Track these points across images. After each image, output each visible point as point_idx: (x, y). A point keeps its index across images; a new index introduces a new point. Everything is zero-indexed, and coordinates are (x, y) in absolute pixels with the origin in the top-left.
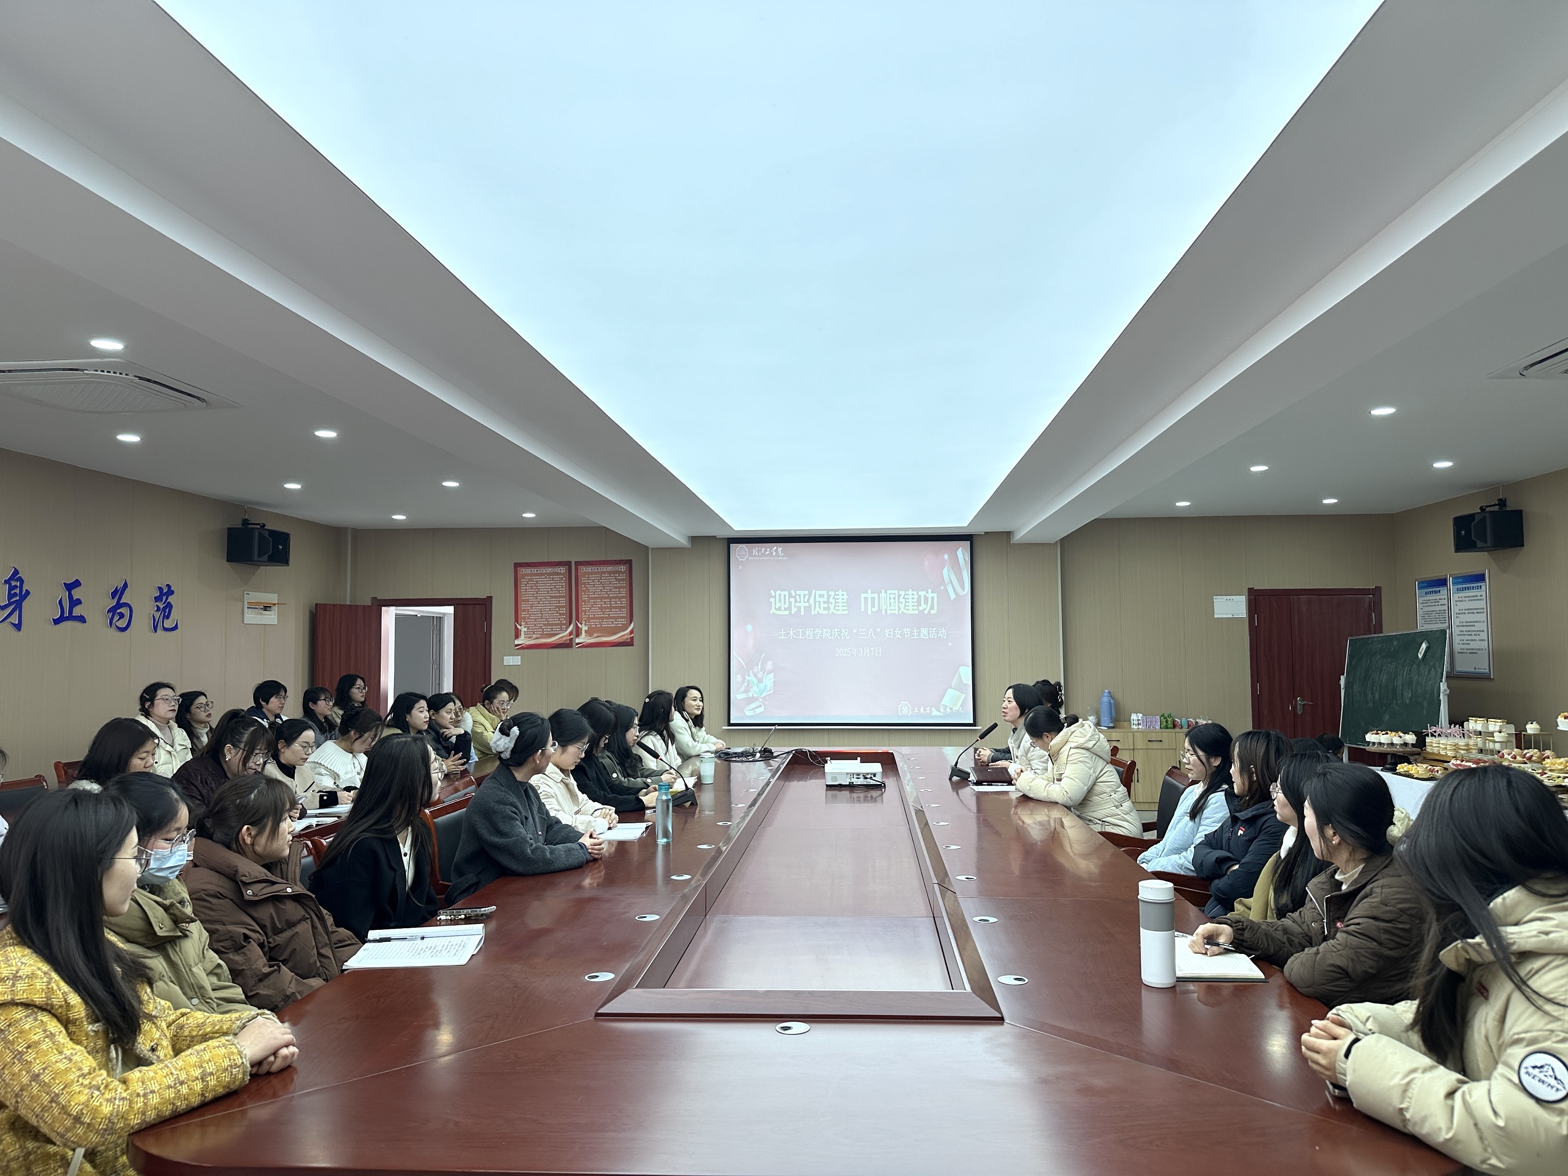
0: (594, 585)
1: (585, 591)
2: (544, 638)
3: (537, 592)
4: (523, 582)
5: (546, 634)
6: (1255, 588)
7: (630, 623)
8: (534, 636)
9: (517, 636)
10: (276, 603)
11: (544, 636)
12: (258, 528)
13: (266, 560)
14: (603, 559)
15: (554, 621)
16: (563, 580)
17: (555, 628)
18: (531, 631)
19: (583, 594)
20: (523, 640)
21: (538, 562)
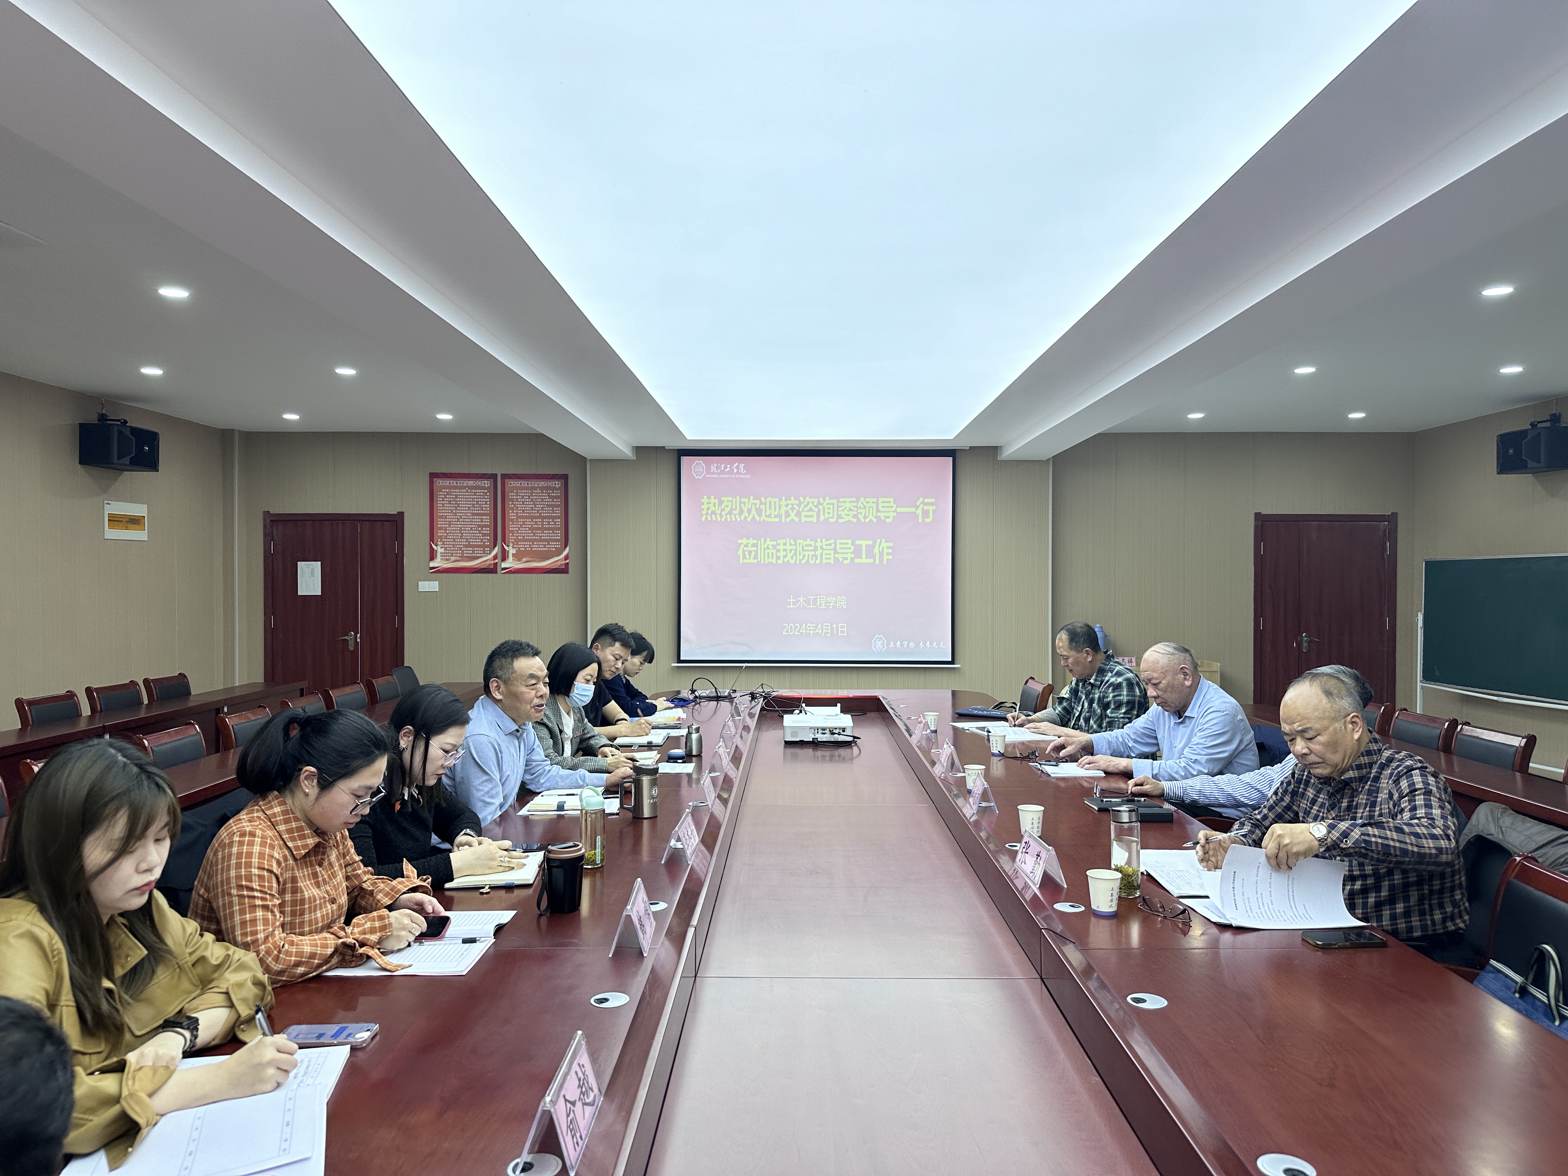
0: (523, 502)
1: (512, 509)
2: (463, 561)
3: (456, 508)
4: (440, 496)
5: (466, 557)
6: (1263, 513)
7: (566, 547)
8: (453, 558)
9: (432, 557)
10: (146, 515)
11: (463, 558)
12: (118, 425)
13: (128, 462)
14: (533, 472)
15: (477, 542)
16: (487, 495)
17: (476, 551)
18: (449, 553)
19: (510, 512)
20: (439, 562)
21: (458, 474)
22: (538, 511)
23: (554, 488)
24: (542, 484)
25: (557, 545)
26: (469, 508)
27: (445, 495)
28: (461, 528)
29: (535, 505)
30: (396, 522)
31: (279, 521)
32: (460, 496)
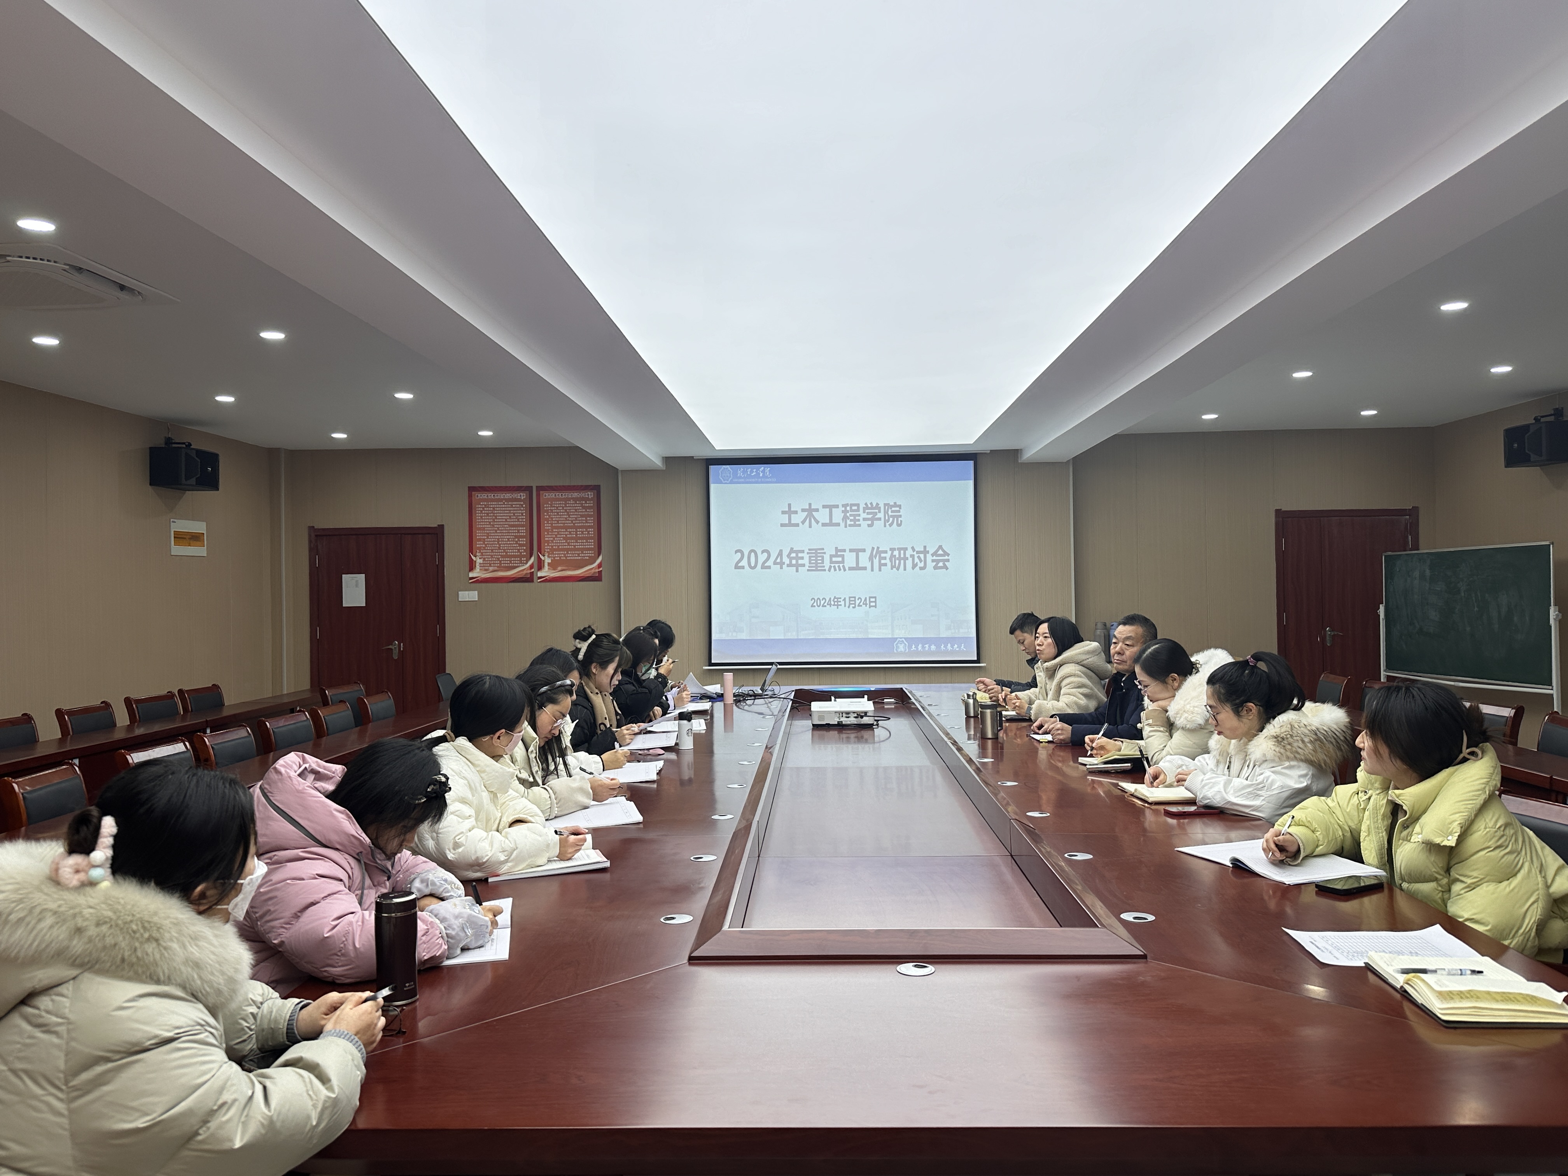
0: (558, 513)
1: (547, 520)
2: (502, 571)
3: (494, 519)
4: (478, 508)
5: (503, 567)
6: (1284, 509)
7: (599, 555)
8: (491, 569)
9: (472, 568)
10: (205, 532)
11: (501, 568)
12: (183, 448)
13: (195, 483)
14: (567, 484)
15: (514, 552)
16: (523, 507)
17: (514, 560)
18: (487, 564)
19: (546, 522)
20: (478, 572)
21: (495, 487)
22: (572, 521)
23: (586, 499)
24: (576, 495)
25: (591, 554)
26: (506, 519)
27: (483, 508)
28: (498, 539)
29: (569, 515)
30: (436, 534)
31: (324, 535)
32: (498, 509)
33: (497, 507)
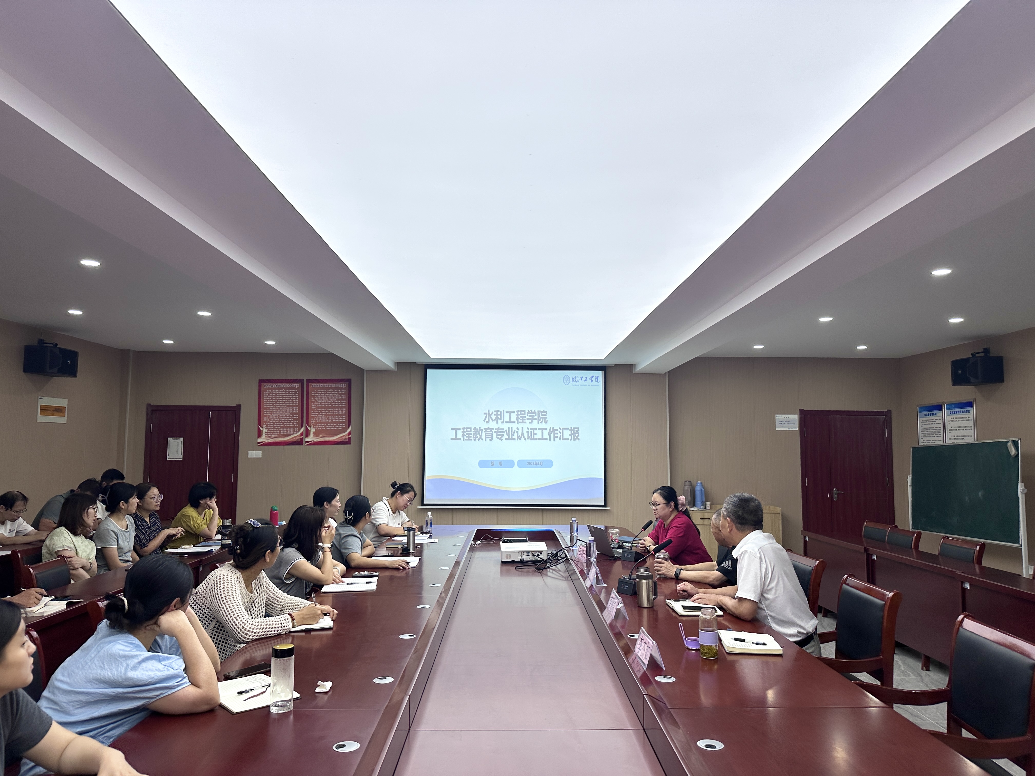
0: (321, 397)
1: (314, 403)
3: (276, 402)
4: (265, 394)
5: (282, 435)
6: (805, 410)
7: (349, 427)
8: (273, 436)
9: (259, 435)
10: (66, 407)
11: (281, 436)
12: (49, 346)
13: (56, 371)
14: (329, 378)
15: (289, 424)
16: (297, 393)
17: (289, 430)
18: (270, 432)
19: (312, 404)
20: (264, 439)
21: (278, 380)
22: (330, 403)
23: (341, 388)
24: (334, 385)
25: (343, 425)
26: (284, 402)
27: (268, 394)
28: (279, 415)
29: (329, 399)
30: (235, 411)
31: (158, 410)
32: (279, 395)
33: (278, 394)
